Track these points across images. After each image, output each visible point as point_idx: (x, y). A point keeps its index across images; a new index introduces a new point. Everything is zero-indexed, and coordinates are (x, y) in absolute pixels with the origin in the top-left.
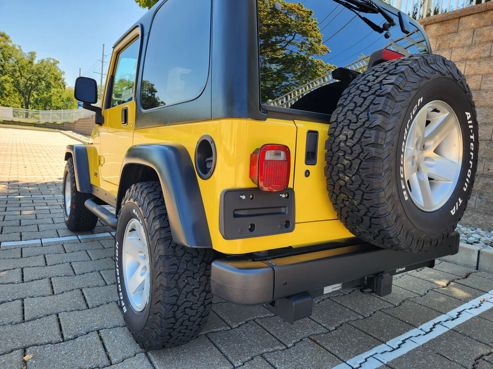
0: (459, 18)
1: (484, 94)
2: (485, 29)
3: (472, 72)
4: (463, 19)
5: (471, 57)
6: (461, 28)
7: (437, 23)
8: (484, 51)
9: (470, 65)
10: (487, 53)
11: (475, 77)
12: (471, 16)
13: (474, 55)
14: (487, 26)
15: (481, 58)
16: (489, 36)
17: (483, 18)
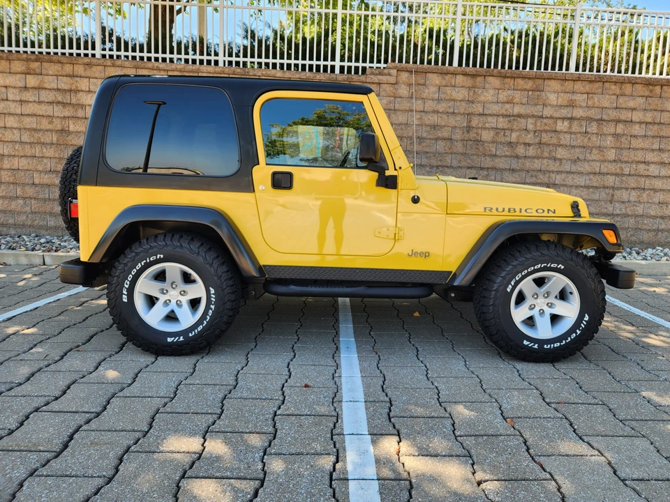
0: (426, 73)
1: (456, 143)
2: (447, 88)
3: (443, 124)
4: (430, 75)
5: (441, 111)
6: (428, 82)
7: (407, 71)
8: (449, 107)
9: (441, 117)
10: (451, 110)
11: (446, 128)
12: (436, 75)
13: (443, 109)
14: (447, 86)
15: (448, 113)
16: (451, 95)
17: (444, 79)
